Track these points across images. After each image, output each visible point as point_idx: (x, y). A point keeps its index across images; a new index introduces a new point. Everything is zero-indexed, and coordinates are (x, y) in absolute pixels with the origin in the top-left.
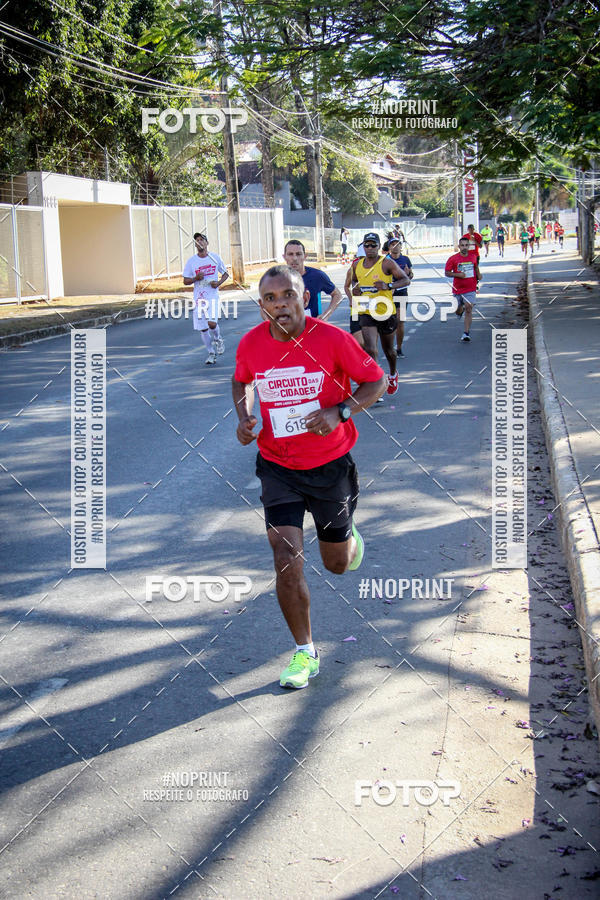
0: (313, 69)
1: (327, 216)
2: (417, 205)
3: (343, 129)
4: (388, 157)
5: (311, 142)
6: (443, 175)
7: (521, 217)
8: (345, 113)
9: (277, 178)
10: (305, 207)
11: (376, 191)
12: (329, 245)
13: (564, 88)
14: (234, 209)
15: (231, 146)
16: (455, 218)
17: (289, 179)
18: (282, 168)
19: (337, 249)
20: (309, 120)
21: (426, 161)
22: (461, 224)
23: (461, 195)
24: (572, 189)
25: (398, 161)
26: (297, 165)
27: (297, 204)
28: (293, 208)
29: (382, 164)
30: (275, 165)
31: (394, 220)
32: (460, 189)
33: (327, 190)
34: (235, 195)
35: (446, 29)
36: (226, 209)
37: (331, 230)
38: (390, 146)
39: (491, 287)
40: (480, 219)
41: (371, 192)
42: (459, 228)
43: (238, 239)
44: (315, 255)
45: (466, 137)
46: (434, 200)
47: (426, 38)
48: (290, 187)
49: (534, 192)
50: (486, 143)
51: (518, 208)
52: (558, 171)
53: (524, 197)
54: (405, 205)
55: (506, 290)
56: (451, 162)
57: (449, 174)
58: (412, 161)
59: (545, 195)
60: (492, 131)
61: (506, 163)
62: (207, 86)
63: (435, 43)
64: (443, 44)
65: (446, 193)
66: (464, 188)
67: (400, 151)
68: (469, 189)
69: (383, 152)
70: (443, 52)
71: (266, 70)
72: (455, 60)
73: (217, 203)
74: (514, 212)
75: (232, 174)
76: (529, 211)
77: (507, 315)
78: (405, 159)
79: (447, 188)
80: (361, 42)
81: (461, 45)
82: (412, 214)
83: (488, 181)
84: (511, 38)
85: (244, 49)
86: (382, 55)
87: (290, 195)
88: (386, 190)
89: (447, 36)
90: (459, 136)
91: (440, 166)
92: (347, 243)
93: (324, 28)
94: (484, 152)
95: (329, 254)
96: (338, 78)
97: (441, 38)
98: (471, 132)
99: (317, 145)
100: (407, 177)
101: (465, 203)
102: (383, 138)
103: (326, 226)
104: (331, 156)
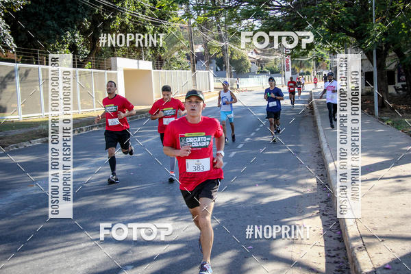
0: (225, 16)
1: (231, 73)
2: (267, 68)
4: (254, 50)
5: (224, 44)
6: (276, 57)
7: (308, 73)
9: (210, 59)
10: (222, 70)
11: (250, 63)
13: (326, 23)
14: (194, 71)
15: (192, 46)
16: (282, 74)
17: (215, 59)
18: (212, 55)
20: (223, 36)
22: (284, 76)
23: (284, 65)
24: (328, 63)
25: (259, 52)
26: (218, 53)
27: (219, 69)
28: (217, 70)
29: (252, 53)
30: (209, 54)
31: (257, 75)
32: (284, 63)
33: (230, 63)
34: (194, 66)
36: (191, 71)
37: (233, 79)
41: (248, 64)
42: (283, 78)
46: (273, 67)
47: (270, 3)
48: (215, 62)
49: (313, 63)
51: (307, 70)
52: (323, 55)
53: (309, 65)
54: (261, 69)
57: (279, 57)
59: (317, 64)
61: (302, 52)
62: (183, 23)
63: (273, 5)
64: (277, 6)
65: (278, 64)
68: (287, 62)
70: (277, 9)
71: (206, 16)
72: (282, 12)
73: (187, 69)
74: (305, 71)
75: (193, 57)
76: (311, 71)
79: (278, 62)
80: (244, 5)
81: (284, 6)
83: (295, 59)
84: (304, 4)
85: (197, 8)
86: (253, 10)
87: (215, 65)
88: (254, 63)
89: (278, 3)
91: (275, 53)
96: (235, 19)
97: (276, 4)
99: (226, 45)
100: (262, 58)
101: (285, 68)
103: (231, 77)
104: (232, 50)
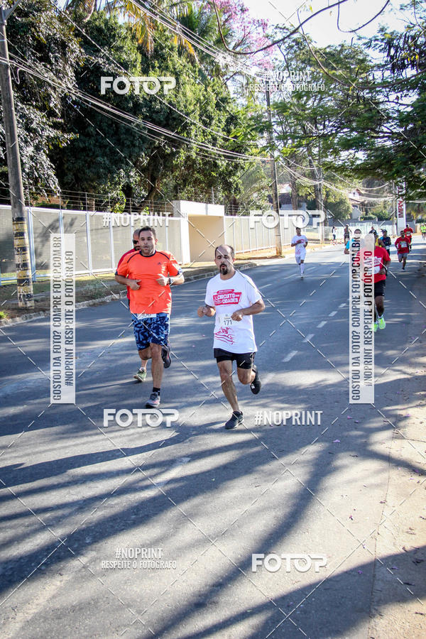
0: (319, 146)
2: (373, 214)
3: (334, 176)
4: (357, 190)
5: (317, 183)
6: (386, 199)
8: (335, 168)
9: (299, 201)
11: (351, 207)
12: (327, 235)
15: (276, 186)
16: (393, 221)
17: (306, 202)
18: (302, 196)
19: (331, 237)
20: (316, 172)
21: (378, 192)
22: (396, 224)
23: (396, 209)
25: (363, 192)
26: (310, 194)
29: (354, 193)
30: (298, 195)
31: (361, 222)
32: (396, 206)
35: (388, 125)
37: (328, 227)
38: (358, 184)
39: (412, 256)
40: (407, 221)
41: (348, 208)
42: (395, 226)
43: (279, 232)
44: (319, 240)
45: (399, 179)
46: (382, 212)
47: (377, 130)
48: (306, 206)
50: (409, 182)
54: (366, 214)
55: (420, 258)
56: (391, 192)
57: (390, 198)
58: (370, 191)
60: (413, 176)
61: (420, 193)
62: (264, 156)
63: (382, 132)
64: (386, 133)
65: (388, 208)
66: (398, 206)
67: (364, 187)
68: (401, 206)
69: (355, 187)
70: (386, 137)
71: (294, 147)
72: (393, 140)
74: (424, 217)
75: (276, 199)
77: (421, 272)
78: (366, 191)
79: (389, 205)
80: (343, 132)
81: (396, 133)
82: (370, 219)
83: (410, 202)
85: (283, 137)
86: (354, 139)
88: (357, 207)
89: (388, 129)
90: (395, 179)
91: (385, 194)
92: (335, 234)
93: (324, 125)
94: (408, 187)
95: (326, 240)
96: (331, 150)
97: (385, 130)
98: (401, 177)
99: (320, 184)
100: (367, 200)
101: (398, 213)
102: (355, 180)
103: (325, 225)
104: (327, 190)
